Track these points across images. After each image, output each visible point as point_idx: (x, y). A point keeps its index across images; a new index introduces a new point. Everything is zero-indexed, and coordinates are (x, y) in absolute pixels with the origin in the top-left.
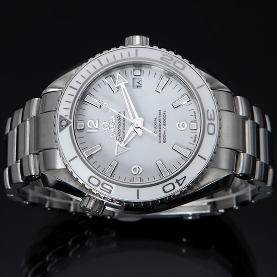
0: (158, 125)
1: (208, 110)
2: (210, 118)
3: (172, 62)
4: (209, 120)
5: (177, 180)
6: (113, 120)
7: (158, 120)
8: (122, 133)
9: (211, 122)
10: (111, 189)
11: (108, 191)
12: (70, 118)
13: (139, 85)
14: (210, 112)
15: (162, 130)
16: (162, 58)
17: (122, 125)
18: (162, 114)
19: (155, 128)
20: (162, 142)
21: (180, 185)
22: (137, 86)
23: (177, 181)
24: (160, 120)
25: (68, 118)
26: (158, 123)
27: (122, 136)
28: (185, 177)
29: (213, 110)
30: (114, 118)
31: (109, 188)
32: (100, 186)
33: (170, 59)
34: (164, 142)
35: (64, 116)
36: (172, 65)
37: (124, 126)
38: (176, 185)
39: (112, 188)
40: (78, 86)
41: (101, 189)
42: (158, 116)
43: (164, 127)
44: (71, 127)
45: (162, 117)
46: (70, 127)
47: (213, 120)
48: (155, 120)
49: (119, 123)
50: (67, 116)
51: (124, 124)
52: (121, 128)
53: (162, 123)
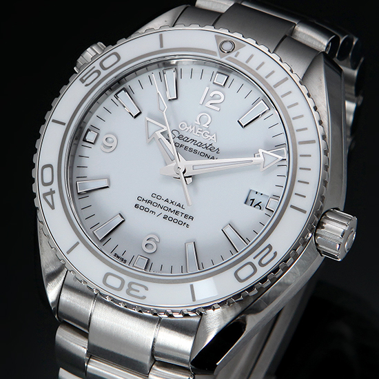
0: (170, 206)
1: (147, 289)
2: (134, 286)
3: (256, 262)
4: (130, 284)
5: (54, 192)
6: (208, 136)
7: (178, 209)
8: (181, 142)
9: (126, 287)
10: (85, 83)
11: (84, 78)
12: (230, 59)
13: (255, 203)
14: (142, 292)
15: (158, 210)
16: (270, 247)
17: (195, 147)
18: (184, 220)
19: (167, 201)
20: (138, 202)
21: (45, 195)
22: (254, 200)
23: (52, 192)
24: (177, 213)
25: (232, 55)
26: (173, 207)
28: (53, 207)
29: (144, 298)
30: (211, 138)
31: (88, 82)
32: (98, 67)
33: (264, 262)
34: (136, 206)
35: (239, 51)
36: (250, 259)
37: (191, 150)
38: (47, 189)
39: (86, 85)
40: (280, 91)
41: (94, 67)
42: (185, 212)
43: (162, 216)
45: (179, 218)
46: (213, 53)
47: (128, 292)
48: (179, 205)
49: (201, 145)
50: (236, 56)
51: (195, 152)
52: (190, 145)
53: (169, 214)
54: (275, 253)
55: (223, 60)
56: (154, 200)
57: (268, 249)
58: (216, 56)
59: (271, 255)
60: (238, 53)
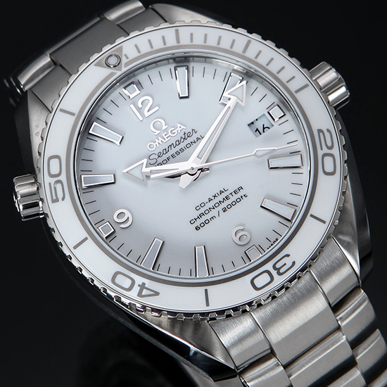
0: (217, 200)
1: (288, 256)
2: (278, 266)
3: (326, 150)
4: (274, 267)
5: (144, 284)
6: (176, 131)
7: (224, 195)
8: (165, 157)
9: (274, 273)
10: (60, 199)
11: (54, 198)
12: (127, 64)
13: (261, 130)
14: (288, 261)
15: (213, 213)
16: (320, 131)
17: (178, 148)
18: (238, 196)
19: (210, 200)
20: (195, 225)
21: (140, 295)
22: (257, 130)
23: (143, 286)
24: (227, 198)
25: (124, 60)
26: (220, 198)
27: (160, 160)
28: (157, 294)
29: (294, 263)
30: (179, 129)
31: (60, 195)
32: (53, 180)
33: (329, 144)
34: (197, 228)
35: (124, 53)
36: (320, 153)
37: (178, 153)
38: (136, 289)
39: (63, 199)
41: (50, 184)
42: (231, 190)
43: (221, 212)
44: (114, 74)
45: (233, 198)
46: (112, 75)
47: (280, 274)
48: (221, 192)
49: (179, 142)
50: (127, 58)
51: (182, 150)
52: (173, 151)
53: (224, 205)
54: (328, 131)
55: (124, 69)
56: (202, 210)
57: (321, 134)
58: (116, 73)
59: (327, 135)
60: (126, 55)
